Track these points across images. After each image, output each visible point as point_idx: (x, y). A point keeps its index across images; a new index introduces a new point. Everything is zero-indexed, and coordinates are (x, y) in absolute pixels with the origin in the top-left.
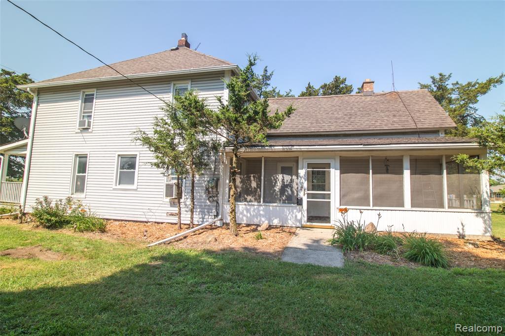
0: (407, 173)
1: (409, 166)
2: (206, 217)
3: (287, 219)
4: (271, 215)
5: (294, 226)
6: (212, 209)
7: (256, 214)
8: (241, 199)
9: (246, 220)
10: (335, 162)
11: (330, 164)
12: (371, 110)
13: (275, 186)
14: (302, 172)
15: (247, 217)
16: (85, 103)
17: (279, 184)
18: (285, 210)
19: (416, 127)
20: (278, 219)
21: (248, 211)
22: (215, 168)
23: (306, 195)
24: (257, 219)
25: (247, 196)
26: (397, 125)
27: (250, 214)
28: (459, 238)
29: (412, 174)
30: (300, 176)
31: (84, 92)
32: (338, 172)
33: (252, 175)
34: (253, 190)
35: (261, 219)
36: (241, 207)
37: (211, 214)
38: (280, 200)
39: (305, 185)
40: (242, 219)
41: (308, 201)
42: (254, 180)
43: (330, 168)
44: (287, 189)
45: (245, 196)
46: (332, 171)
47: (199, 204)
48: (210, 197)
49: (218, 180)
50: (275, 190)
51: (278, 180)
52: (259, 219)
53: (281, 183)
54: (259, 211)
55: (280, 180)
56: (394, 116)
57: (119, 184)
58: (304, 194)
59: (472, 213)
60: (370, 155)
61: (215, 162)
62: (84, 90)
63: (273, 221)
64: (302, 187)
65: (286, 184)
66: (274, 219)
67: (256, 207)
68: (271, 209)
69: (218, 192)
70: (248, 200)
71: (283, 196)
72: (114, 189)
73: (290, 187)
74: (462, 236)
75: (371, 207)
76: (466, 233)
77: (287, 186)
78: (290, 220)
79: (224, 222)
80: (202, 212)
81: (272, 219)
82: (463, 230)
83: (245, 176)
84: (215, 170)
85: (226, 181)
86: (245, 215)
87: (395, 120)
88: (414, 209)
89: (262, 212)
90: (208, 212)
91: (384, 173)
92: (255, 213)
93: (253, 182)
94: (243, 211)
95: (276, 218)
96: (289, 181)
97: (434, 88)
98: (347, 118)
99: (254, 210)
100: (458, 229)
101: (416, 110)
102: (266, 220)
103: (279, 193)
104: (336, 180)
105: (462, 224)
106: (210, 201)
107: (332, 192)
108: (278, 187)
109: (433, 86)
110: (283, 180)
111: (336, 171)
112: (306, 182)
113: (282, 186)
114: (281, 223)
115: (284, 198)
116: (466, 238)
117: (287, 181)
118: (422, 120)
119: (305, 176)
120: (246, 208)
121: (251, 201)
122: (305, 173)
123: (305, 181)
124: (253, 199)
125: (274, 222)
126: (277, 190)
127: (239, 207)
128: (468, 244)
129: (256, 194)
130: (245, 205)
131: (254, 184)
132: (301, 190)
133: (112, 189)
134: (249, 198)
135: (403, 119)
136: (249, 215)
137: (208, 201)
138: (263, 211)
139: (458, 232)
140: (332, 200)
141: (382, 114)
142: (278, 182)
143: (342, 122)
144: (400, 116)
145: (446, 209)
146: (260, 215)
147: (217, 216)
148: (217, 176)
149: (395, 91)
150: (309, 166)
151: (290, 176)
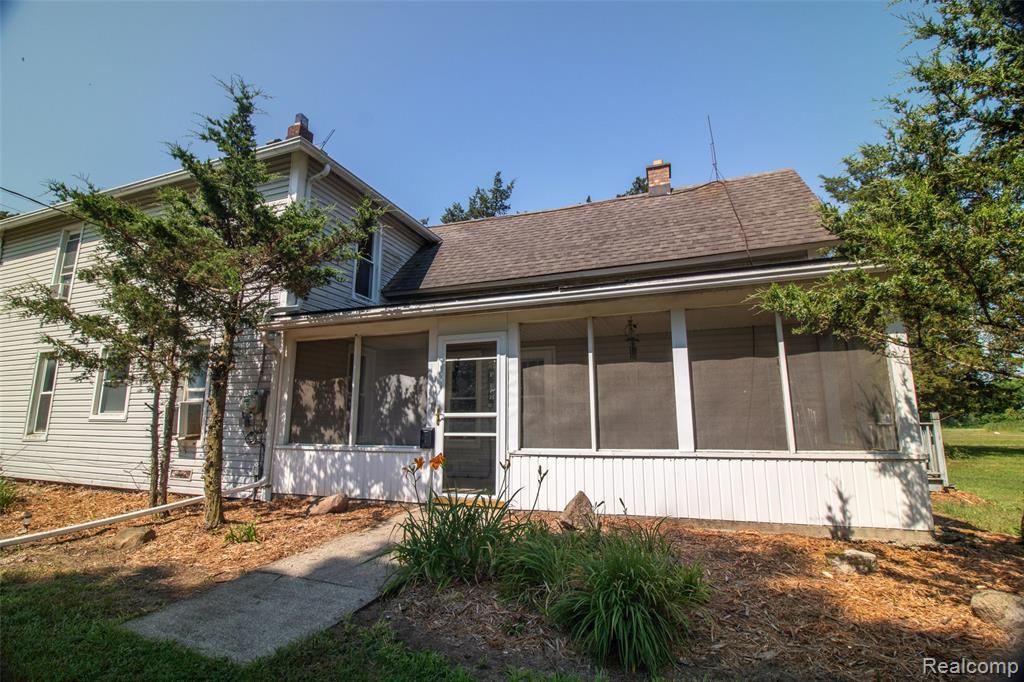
0: (680, 356)
1: (684, 340)
2: (242, 479)
3: (399, 486)
4: (368, 476)
5: (414, 501)
6: (253, 462)
7: (338, 471)
8: (313, 437)
9: (318, 489)
10: (508, 338)
11: (495, 343)
12: (654, 224)
13: (381, 403)
14: (435, 367)
15: (318, 479)
16: (67, 251)
17: (389, 399)
18: (397, 460)
19: (745, 248)
20: (382, 484)
21: (321, 464)
22: (263, 367)
23: (442, 423)
24: (338, 484)
25: (325, 429)
26: (702, 249)
27: (326, 473)
28: (834, 534)
29: (692, 358)
30: (431, 379)
31: (69, 232)
32: (514, 363)
33: (337, 380)
34: (337, 414)
35: (345, 485)
36: (307, 454)
37: (250, 474)
38: (390, 439)
39: (441, 398)
40: (309, 484)
41: (445, 437)
42: (340, 392)
43: (496, 356)
44: (406, 409)
45: (322, 429)
46: (501, 359)
47: (230, 450)
48: (251, 433)
49: (267, 392)
50: (382, 413)
51: (389, 389)
52: (342, 484)
53: (394, 395)
54: (343, 464)
55: (393, 388)
56: (702, 229)
57: (102, 411)
58: (439, 420)
59: (866, 461)
60: (588, 315)
61: (264, 355)
62: (67, 228)
63: (370, 488)
64: (434, 404)
65: (404, 396)
66: (373, 485)
67: (337, 454)
68: (368, 459)
69: (265, 422)
70: (327, 438)
71: (397, 428)
72: (92, 421)
73: (413, 403)
74: (841, 532)
75: (593, 451)
76: (855, 523)
77: (405, 402)
78: (407, 486)
79: (275, 491)
80: (235, 469)
81: (369, 484)
82: (844, 511)
83: (324, 383)
84: (262, 372)
85: (282, 395)
86: (313, 476)
87: (699, 237)
88: (702, 453)
89: (348, 468)
90: (245, 468)
91: (625, 361)
92: (334, 471)
93: (338, 396)
94: (311, 465)
95: (377, 482)
96: (411, 390)
97: (855, 183)
98: (595, 244)
99: (334, 461)
100: (830, 509)
101: (756, 211)
102: (355, 487)
103: (388, 421)
104: (510, 381)
105: (840, 495)
106: (249, 443)
107: (499, 414)
108: (387, 406)
109: (852, 179)
110: (399, 387)
111: (510, 359)
112: (443, 390)
113: (395, 403)
114: (387, 494)
115: (398, 432)
116: (853, 538)
117: (407, 390)
118: (764, 232)
119: (441, 377)
120: (318, 457)
121: (332, 441)
122: (442, 367)
123: (441, 388)
124: (336, 436)
125: (372, 491)
126: (385, 412)
127: (304, 455)
128: (836, 561)
129: (342, 424)
130: (316, 450)
131: (339, 402)
132: (433, 410)
133: (86, 421)
134: (328, 433)
135: (720, 235)
136: (322, 475)
137: (246, 444)
138: (351, 464)
139: (830, 518)
140: (499, 434)
141: (675, 229)
142: (389, 394)
143: (581, 253)
144: (715, 228)
145: (791, 452)
146: (345, 474)
147: (259, 476)
148: (264, 385)
149: (721, 179)
150: (452, 350)
151: (413, 378)
